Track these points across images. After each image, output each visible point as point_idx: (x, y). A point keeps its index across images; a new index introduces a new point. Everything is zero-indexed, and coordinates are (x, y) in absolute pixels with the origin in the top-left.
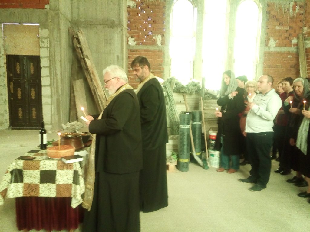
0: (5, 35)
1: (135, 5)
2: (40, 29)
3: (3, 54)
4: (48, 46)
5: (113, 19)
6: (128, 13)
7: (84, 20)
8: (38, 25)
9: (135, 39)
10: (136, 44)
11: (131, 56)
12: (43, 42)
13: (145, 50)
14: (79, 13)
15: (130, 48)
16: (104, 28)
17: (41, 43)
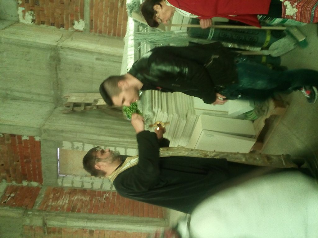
0: (71, 174)
1: (30, 12)
2: (63, 148)
3: (90, 178)
4: (82, 143)
5: (48, 58)
6: (42, 24)
7: (53, 91)
8: (59, 149)
9: (76, 20)
10: (83, 20)
11: (98, 30)
12: (78, 148)
13: (91, 8)
14: (44, 95)
15: (88, 29)
16: (61, 70)
17: (79, 149)
